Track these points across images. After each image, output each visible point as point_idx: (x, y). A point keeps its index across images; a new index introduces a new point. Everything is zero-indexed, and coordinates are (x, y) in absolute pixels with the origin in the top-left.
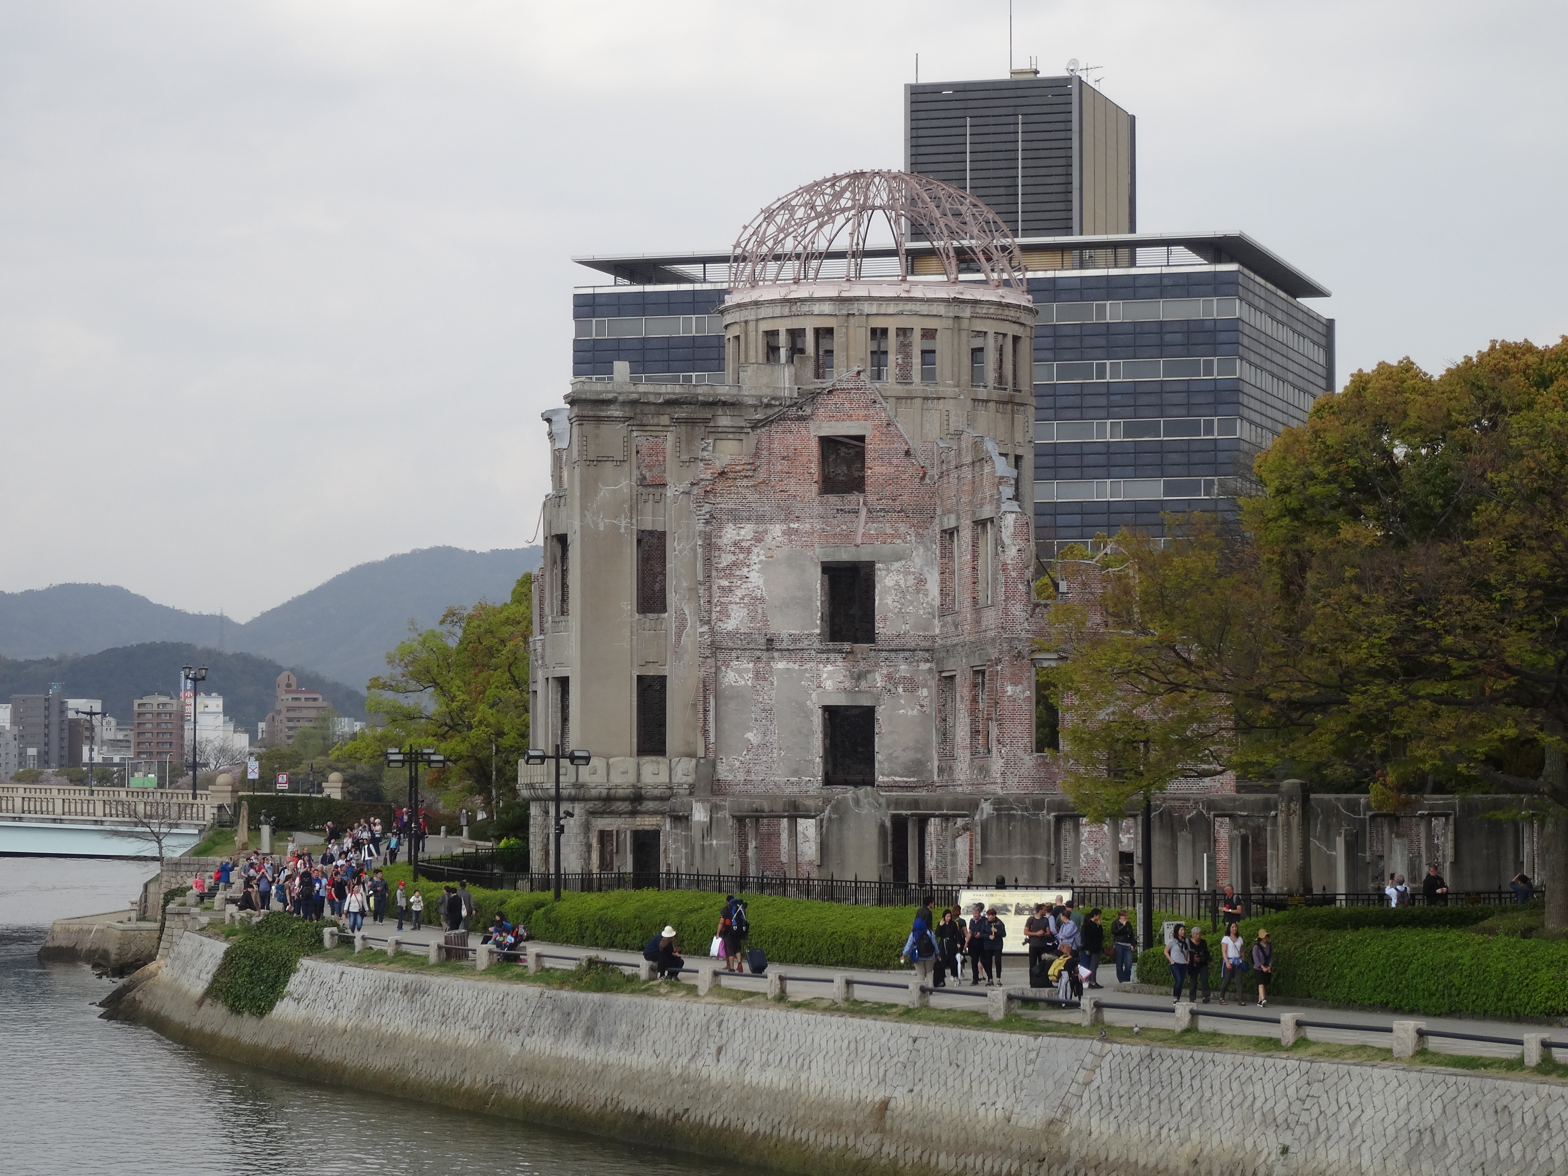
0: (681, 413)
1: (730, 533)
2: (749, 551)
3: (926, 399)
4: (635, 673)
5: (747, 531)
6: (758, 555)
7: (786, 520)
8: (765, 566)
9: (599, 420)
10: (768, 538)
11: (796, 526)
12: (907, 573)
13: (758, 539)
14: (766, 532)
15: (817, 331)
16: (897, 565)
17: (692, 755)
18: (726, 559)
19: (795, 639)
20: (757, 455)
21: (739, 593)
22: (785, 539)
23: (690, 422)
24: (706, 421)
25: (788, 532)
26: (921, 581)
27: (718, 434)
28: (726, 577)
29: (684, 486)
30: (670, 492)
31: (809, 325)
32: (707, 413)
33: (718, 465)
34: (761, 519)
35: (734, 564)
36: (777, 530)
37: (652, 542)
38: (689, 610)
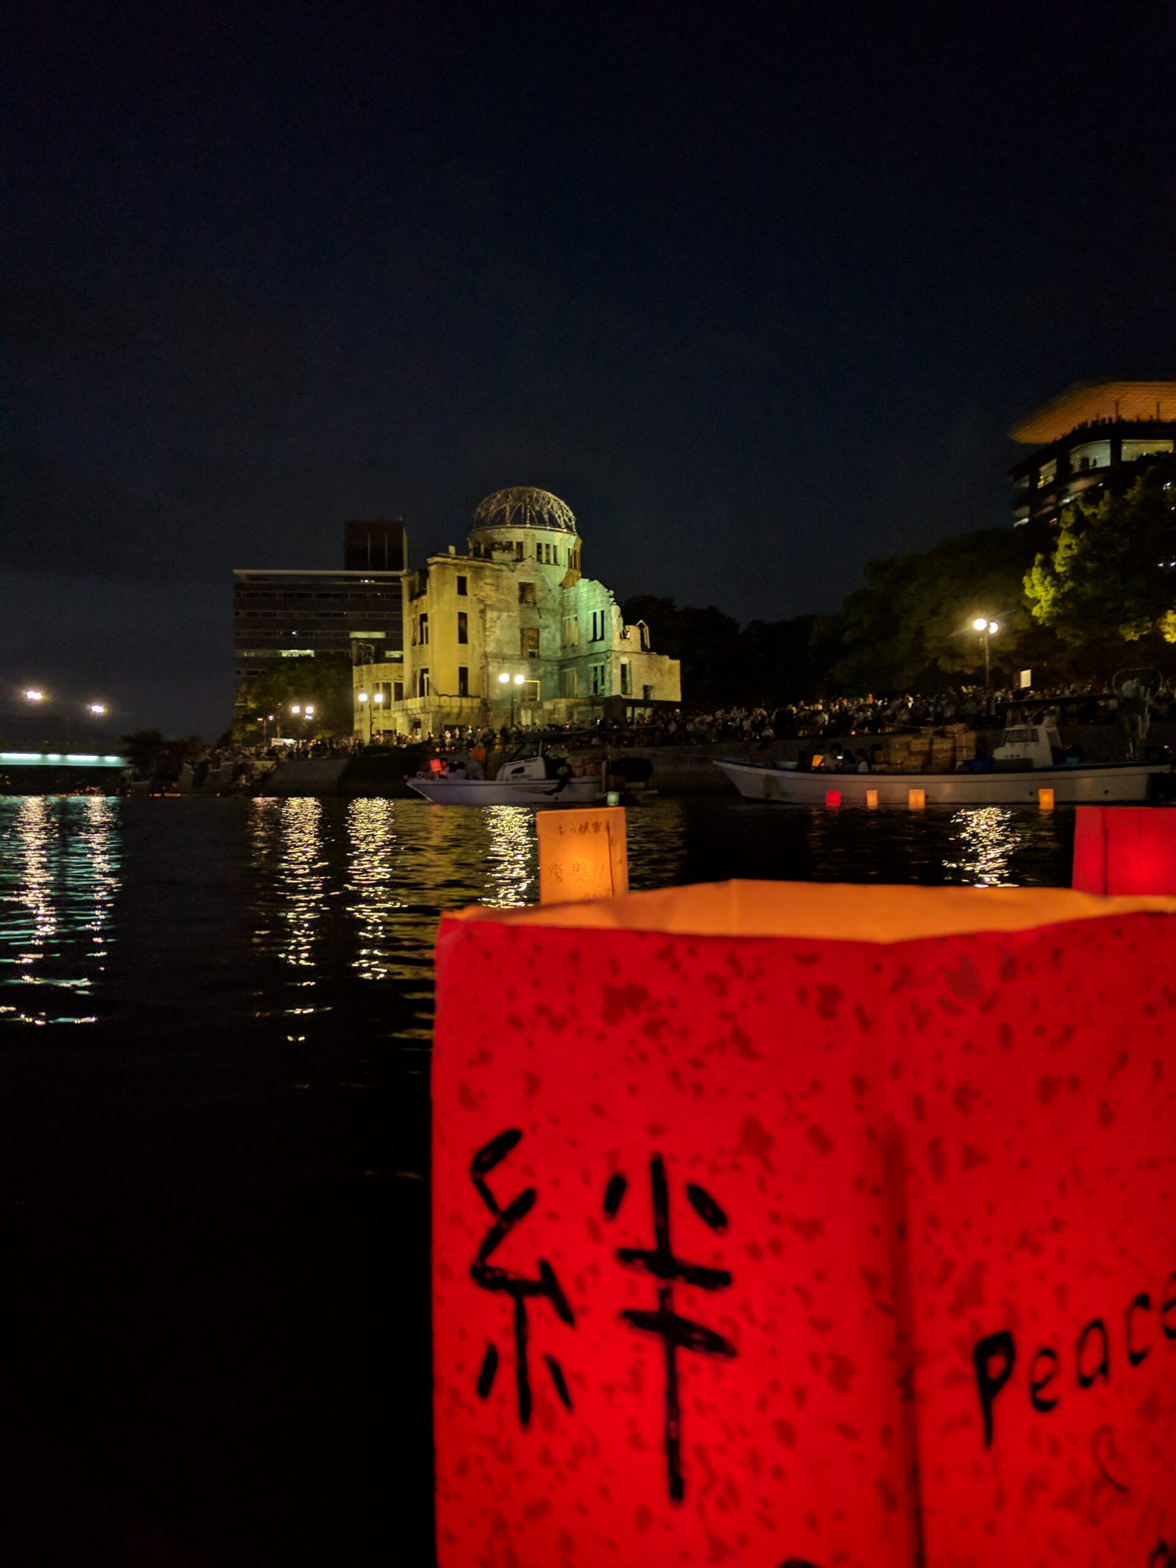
1: (490, 615)
2: (495, 622)
4: (459, 665)
5: (495, 614)
6: (499, 623)
7: (508, 612)
8: (502, 628)
10: (502, 618)
11: (511, 613)
12: (550, 633)
13: (499, 618)
14: (501, 615)
15: (517, 543)
16: (547, 630)
17: (479, 697)
18: (488, 625)
19: (512, 656)
21: (492, 637)
22: (507, 618)
25: (509, 616)
26: (554, 637)
28: (489, 631)
29: (474, 596)
30: (468, 598)
31: (514, 540)
34: (500, 610)
35: (491, 627)
36: (505, 615)
37: (463, 617)
38: (476, 643)
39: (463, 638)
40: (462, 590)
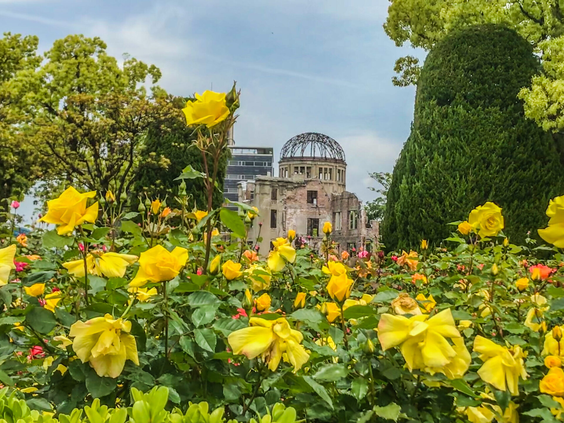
0: (280, 184)
1: (289, 211)
2: (293, 215)
3: (330, 184)
4: (270, 241)
5: (293, 210)
6: (295, 216)
7: (300, 209)
8: (296, 219)
9: (264, 184)
10: (297, 212)
12: (325, 221)
13: (295, 212)
15: (307, 168)
16: (323, 220)
18: (288, 217)
20: (295, 194)
21: (291, 224)
22: (300, 213)
23: (282, 186)
24: (285, 186)
25: (301, 211)
27: (288, 189)
28: (289, 221)
29: (281, 200)
30: (278, 201)
31: (306, 166)
32: (286, 184)
33: (288, 196)
34: (295, 208)
35: (290, 218)
36: (299, 211)
37: (274, 212)
38: (281, 227)
39: (273, 225)
40: (274, 198)
